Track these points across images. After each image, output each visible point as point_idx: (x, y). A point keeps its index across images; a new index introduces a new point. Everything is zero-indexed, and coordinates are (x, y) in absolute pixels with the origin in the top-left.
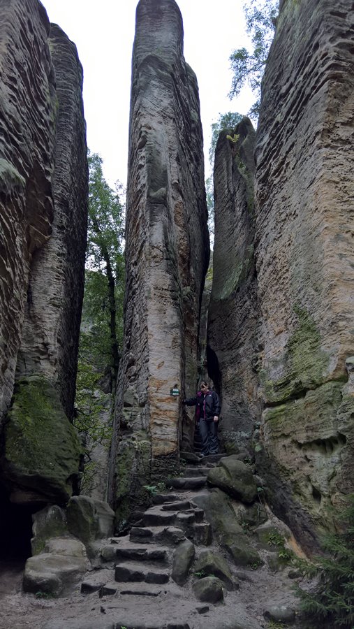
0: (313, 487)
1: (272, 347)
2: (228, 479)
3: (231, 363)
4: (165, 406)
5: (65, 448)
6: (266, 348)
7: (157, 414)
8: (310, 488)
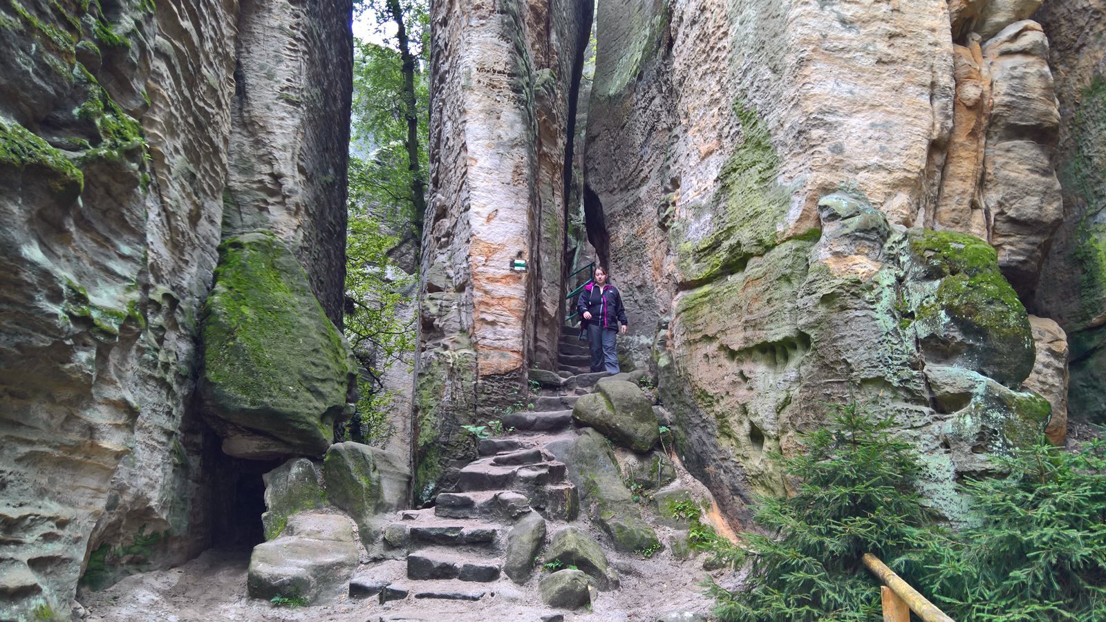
0: (752, 423)
1: (695, 182)
2: (608, 412)
3: (626, 215)
4: (501, 289)
5: (317, 361)
6: (684, 183)
7: (487, 304)
8: (746, 425)
